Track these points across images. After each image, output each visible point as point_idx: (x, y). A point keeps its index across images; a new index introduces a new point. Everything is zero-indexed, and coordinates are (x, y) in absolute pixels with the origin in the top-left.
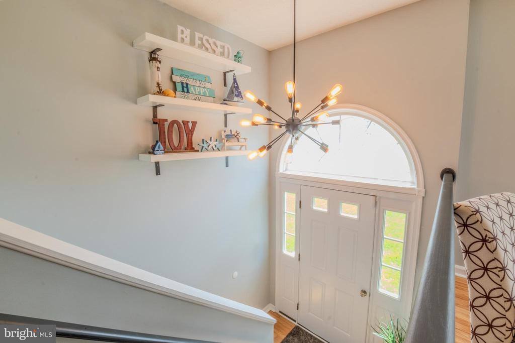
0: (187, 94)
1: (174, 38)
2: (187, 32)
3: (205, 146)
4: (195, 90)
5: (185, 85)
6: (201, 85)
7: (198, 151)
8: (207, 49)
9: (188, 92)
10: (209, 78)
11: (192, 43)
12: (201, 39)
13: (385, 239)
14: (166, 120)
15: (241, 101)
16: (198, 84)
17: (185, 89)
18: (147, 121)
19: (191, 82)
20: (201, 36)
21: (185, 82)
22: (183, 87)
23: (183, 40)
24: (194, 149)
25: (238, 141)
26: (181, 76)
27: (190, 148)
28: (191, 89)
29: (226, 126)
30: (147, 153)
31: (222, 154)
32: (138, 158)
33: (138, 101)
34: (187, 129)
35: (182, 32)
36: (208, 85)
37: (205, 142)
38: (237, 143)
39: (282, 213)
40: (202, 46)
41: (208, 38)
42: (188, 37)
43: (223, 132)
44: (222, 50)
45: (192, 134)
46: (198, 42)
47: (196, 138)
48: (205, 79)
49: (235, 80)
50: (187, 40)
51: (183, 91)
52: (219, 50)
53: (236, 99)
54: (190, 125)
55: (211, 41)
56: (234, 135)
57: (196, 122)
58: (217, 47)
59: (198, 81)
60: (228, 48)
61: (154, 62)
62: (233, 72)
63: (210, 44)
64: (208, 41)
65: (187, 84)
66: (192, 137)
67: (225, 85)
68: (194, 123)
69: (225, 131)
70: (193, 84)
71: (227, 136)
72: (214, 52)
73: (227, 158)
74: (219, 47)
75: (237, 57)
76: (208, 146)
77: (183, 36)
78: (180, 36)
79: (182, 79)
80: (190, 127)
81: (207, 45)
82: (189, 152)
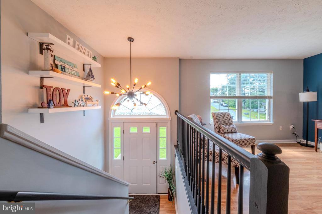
0: (65, 73)
1: (65, 41)
2: (72, 40)
3: (77, 103)
4: (69, 71)
5: (63, 67)
6: (72, 69)
7: (71, 107)
8: (81, 51)
9: (65, 71)
10: (76, 66)
11: (74, 46)
12: (78, 45)
13: (160, 139)
14: (52, 87)
15: (94, 80)
16: (70, 68)
17: (63, 70)
18: (35, 87)
19: (66, 66)
20: (79, 44)
21: (63, 65)
22: (62, 68)
23: (69, 43)
24: (68, 105)
25: (92, 101)
26: (60, 61)
27: (66, 105)
28: (67, 70)
29: (84, 93)
30: (36, 108)
31: (82, 109)
32: (27, 111)
33: (29, 73)
34: (64, 93)
35: (69, 39)
36: (75, 69)
37: (77, 102)
38: (91, 103)
39: (113, 138)
40: (78, 49)
41: (82, 45)
42: (72, 42)
43: (83, 96)
44: (88, 54)
45: (67, 97)
46: (77, 46)
47: (71, 99)
48: (74, 66)
49: (90, 69)
50: (71, 44)
51: (62, 71)
52: (86, 53)
53: (91, 79)
54: (66, 91)
55: (83, 47)
56: (90, 98)
57: (70, 90)
58: (86, 51)
59: (70, 66)
60: (91, 54)
61: (49, 51)
62: (90, 65)
63: (82, 49)
64: (81, 47)
65: (64, 67)
66: (67, 98)
67: (84, 70)
68: (68, 90)
69: (84, 96)
70: (67, 67)
71: (86, 99)
72: (84, 53)
73: (84, 111)
74: (87, 51)
75: (94, 58)
76: (78, 104)
77: (70, 41)
78: (68, 41)
79: (61, 64)
80: (66, 92)
81: (81, 49)
82: (65, 107)
